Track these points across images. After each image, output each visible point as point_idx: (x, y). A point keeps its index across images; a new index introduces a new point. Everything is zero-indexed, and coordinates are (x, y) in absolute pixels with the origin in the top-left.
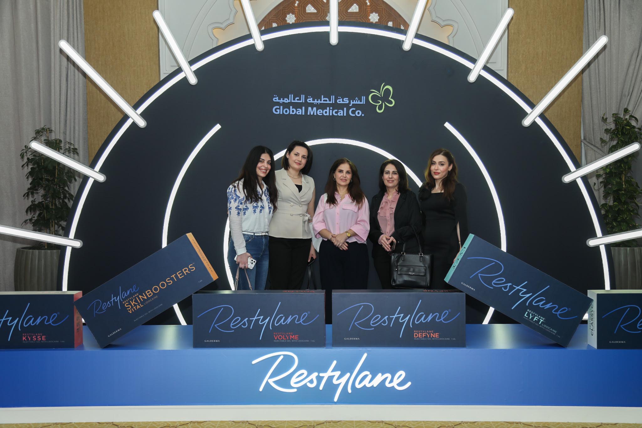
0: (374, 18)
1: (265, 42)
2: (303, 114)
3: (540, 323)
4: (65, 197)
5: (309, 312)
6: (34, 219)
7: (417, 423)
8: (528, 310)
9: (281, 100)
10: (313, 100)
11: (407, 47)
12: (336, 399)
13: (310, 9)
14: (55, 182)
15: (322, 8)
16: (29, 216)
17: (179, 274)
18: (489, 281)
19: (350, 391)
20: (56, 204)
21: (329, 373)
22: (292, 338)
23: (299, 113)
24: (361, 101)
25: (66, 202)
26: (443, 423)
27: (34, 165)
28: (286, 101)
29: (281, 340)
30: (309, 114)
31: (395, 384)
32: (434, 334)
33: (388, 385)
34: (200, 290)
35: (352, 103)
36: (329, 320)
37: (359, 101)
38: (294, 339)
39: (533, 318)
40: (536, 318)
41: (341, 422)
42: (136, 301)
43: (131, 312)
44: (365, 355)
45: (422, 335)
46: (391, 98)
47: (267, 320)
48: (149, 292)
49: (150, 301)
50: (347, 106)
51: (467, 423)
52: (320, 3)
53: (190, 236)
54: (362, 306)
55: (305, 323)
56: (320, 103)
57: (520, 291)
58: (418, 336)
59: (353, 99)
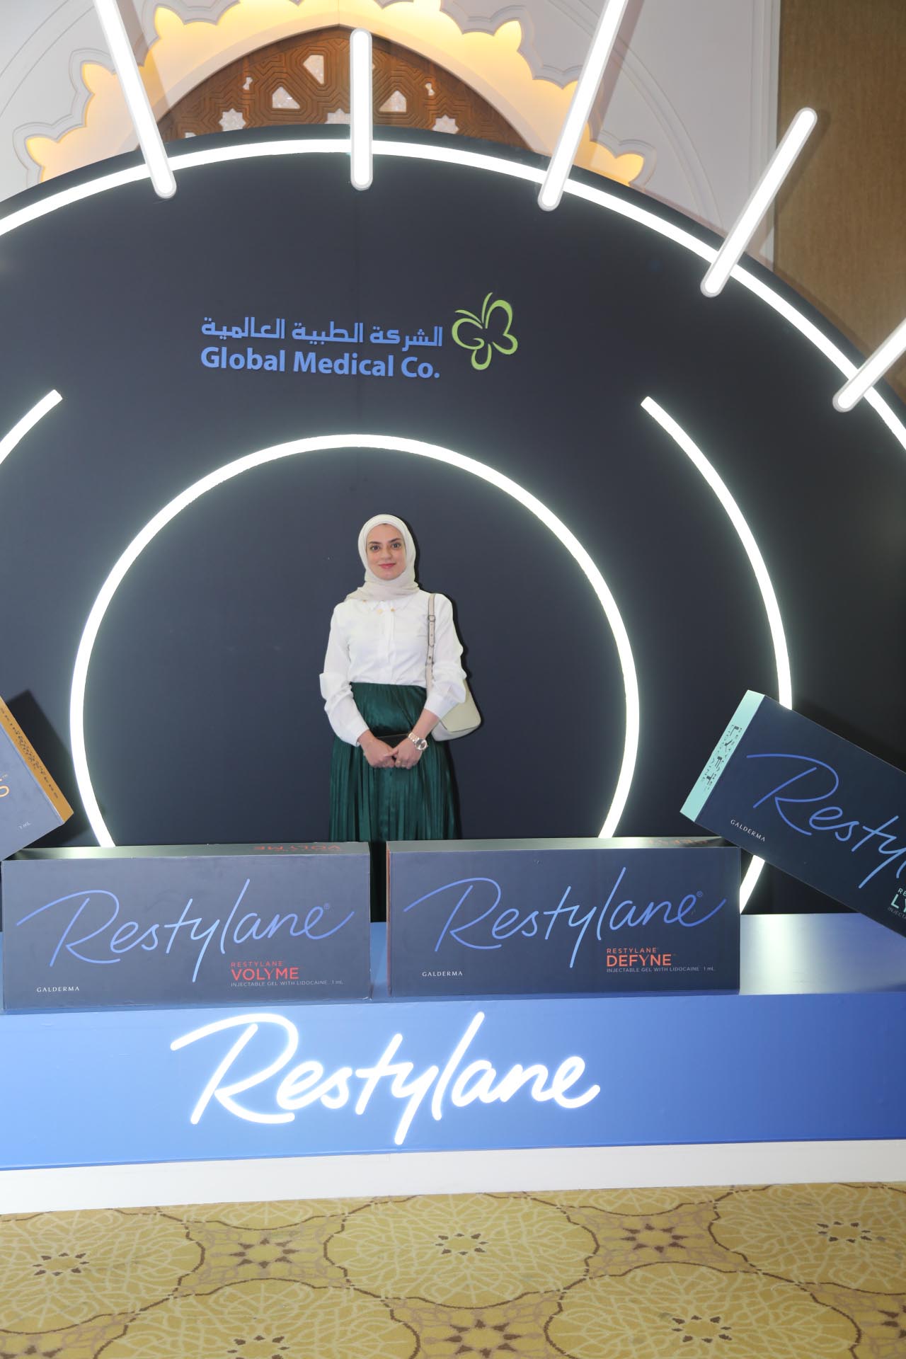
0: (446, 125)
1: (181, 176)
2: (282, 369)
5: (327, 905)
7: (615, 1194)
8: (900, 890)
9: (222, 330)
10: (308, 333)
11: (549, 200)
12: (400, 1137)
13: (283, 100)
15: (314, 97)
18: (802, 816)
19: (437, 1114)
21: (383, 1067)
22: (282, 974)
23: (270, 365)
24: (431, 340)
26: (682, 1194)
28: (236, 333)
29: (251, 981)
30: (296, 369)
31: (557, 1093)
32: (659, 956)
33: (538, 1095)
34: (22, 850)
35: (408, 343)
37: (427, 338)
38: (286, 978)
41: (415, 1200)
44: (479, 1018)
45: (628, 959)
46: (509, 332)
47: (213, 929)
50: (395, 350)
51: (747, 1191)
52: (309, 84)
54: (471, 887)
55: (317, 935)
56: (325, 342)
57: (881, 839)
58: (615, 963)
59: (412, 334)
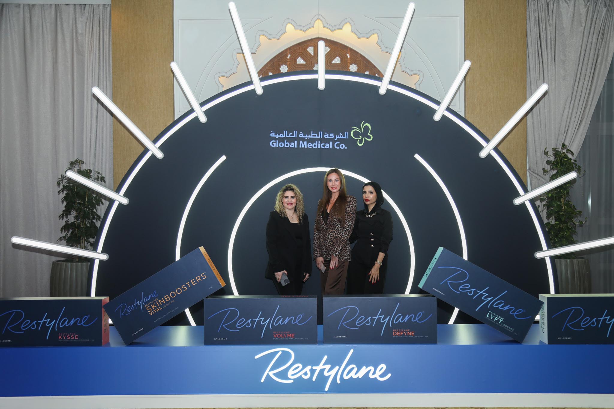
0: (353, 68)
1: (264, 88)
2: (296, 147)
3: (500, 323)
4: (94, 218)
5: (303, 314)
6: (67, 236)
8: (490, 312)
9: (277, 135)
10: (304, 135)
11: (382, 91)
12: (326, 389)
13: (300, 61)
14: (85, 205)
15: (310, 60)
16: (64, 234)
17: (193, 281)
18: (456, 287)
19: (339, 382)
20: (85, 224)
21: (321, 366)
22: (289, 336)
23: (292, 146)
24: (344, 136)
25: (94, 222)
27: (68, 190)
28: (281, 136)
29: (280, 338)
30: (300, 147)
31: (377, 376)
32: (410, 332)
33: (371, 376)
34: (210, 295)
35: (337, 138)
36: (320, 321)
37: (343, 136)
38: (291, 337)
39: (494, 318)
40: (497, 319)
42: (156, 305)
43: (151, 314)
44: (352, 351)
45: (400, 333)
46: (370, 134)
47: (268, 321)
48: (167, 297)
49: (168, 304)
50: (333, 140)
52: (309, 56)
53: (202, 249)
54: (349, 309)
55: (300, 324)
56: (310, 138)
57: (483, 295)
58: (396, 334)
59: (338, 135)
